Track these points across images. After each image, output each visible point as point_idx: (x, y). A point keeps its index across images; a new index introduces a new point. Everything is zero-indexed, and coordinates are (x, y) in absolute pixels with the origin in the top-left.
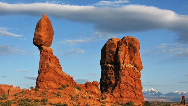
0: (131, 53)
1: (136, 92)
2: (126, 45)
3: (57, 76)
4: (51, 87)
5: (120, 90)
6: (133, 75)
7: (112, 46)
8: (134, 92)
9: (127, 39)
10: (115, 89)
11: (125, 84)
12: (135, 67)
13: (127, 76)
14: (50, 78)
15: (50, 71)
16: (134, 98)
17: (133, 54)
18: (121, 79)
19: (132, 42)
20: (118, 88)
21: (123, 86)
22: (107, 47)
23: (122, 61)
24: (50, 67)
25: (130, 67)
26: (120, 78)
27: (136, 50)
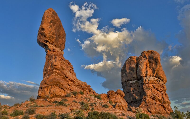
0: (153, 65)
1: (165, 106)
2: (146, 59)
3: (65, 79)
4: (54, 94)
5: (147, 105)
6: (159, 88)
7: (132, 63)
8: (163, 106)
9: (146, 53)
10: (141, 105)
11: (151, 97)
12: (159, 80)
13: (152, 89)
14: (54, 81)
15: (54, 72)
16: (164, 113)
17: (155, 66)
18: (147, 93)
19: (152, 54)
20: (144, 104)
21: (149, 100)
22: (126, 65)
23: (144, 75)
24: (55, 66)
25: (154, 80)
26: (145, 93)
27: (158, 62)
